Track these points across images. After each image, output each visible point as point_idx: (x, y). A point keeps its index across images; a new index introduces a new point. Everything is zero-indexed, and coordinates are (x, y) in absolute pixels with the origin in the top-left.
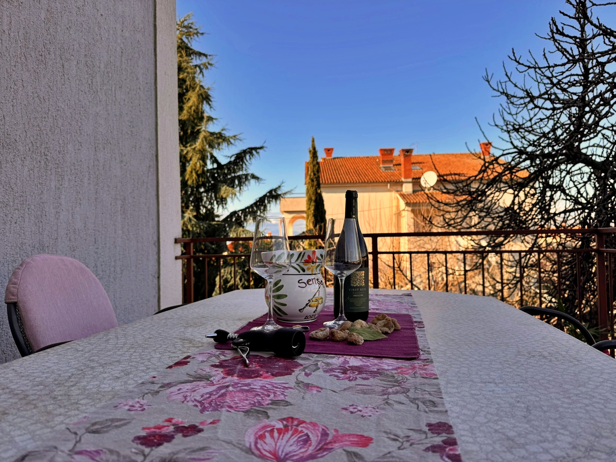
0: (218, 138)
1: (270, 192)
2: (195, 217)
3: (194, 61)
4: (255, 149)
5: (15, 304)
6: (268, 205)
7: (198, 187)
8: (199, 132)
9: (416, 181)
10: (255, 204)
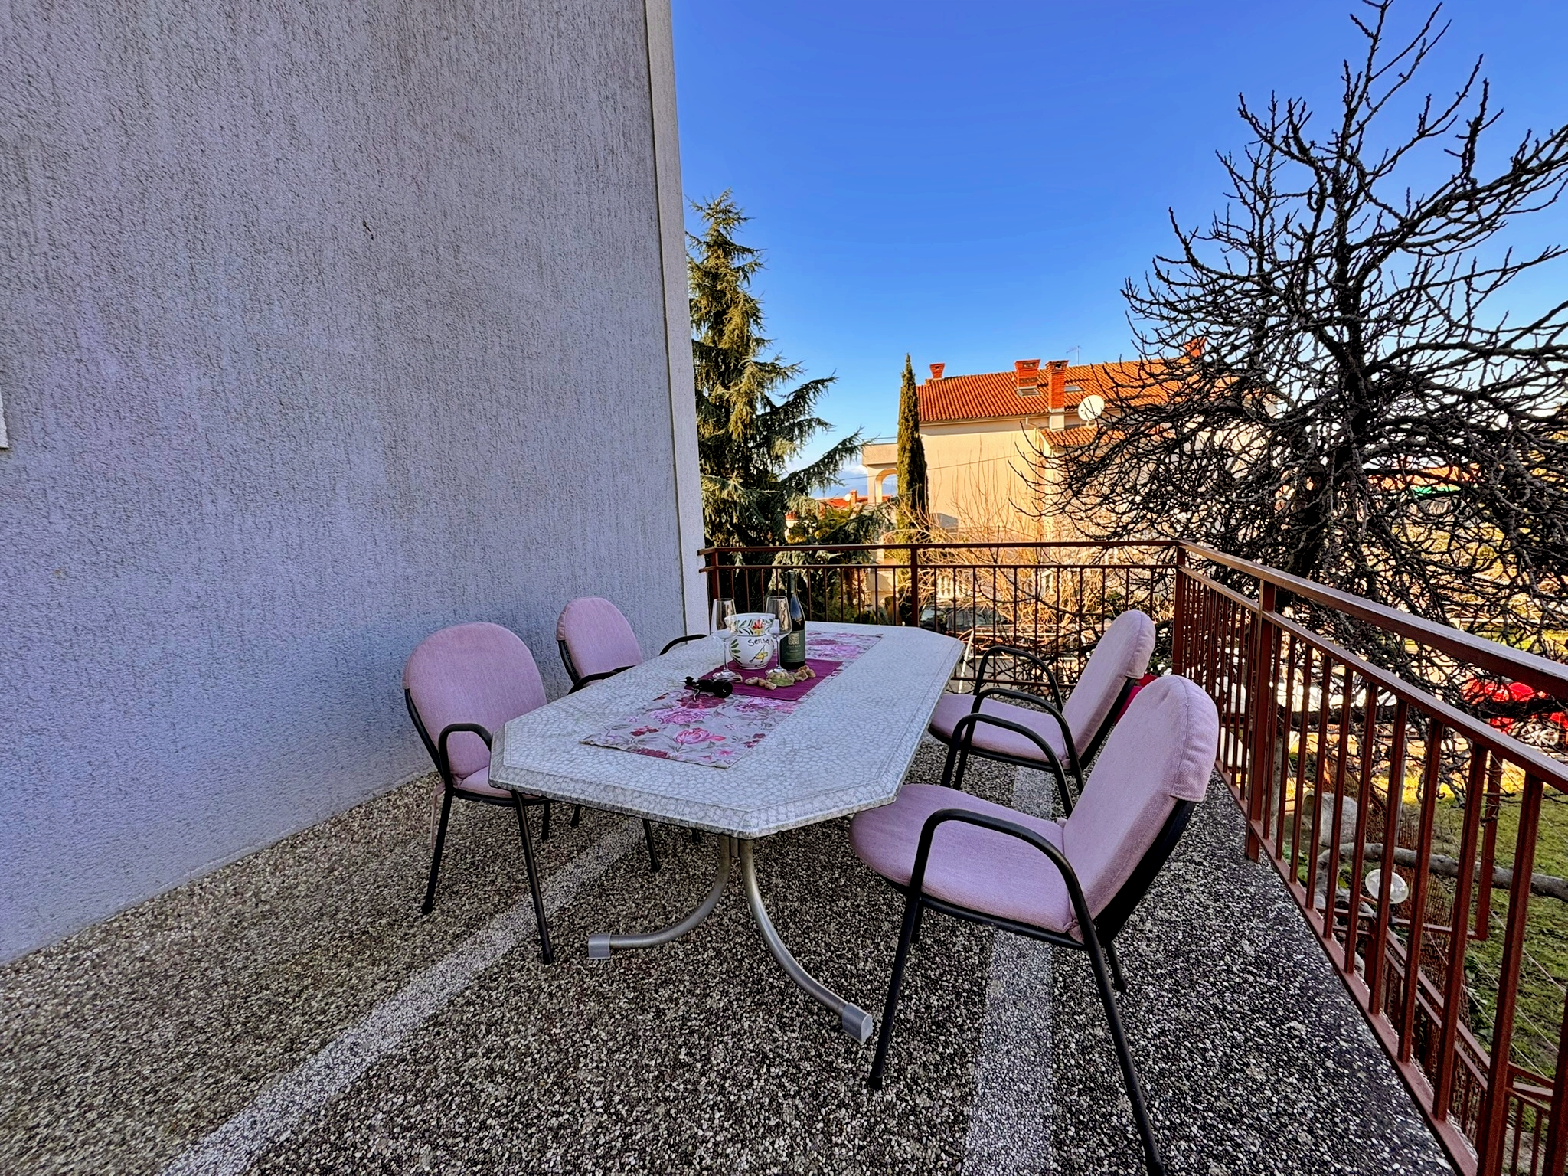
0: (770, 372)
1: (843, 443)
2: (741, 484)
3: (736, 261)
4: (822, 381)
5: (564, 642)
6: (840, 462)
7: (746, 442)
8: (744, 366)
9: (1071, 411)
10: (822, 461)
